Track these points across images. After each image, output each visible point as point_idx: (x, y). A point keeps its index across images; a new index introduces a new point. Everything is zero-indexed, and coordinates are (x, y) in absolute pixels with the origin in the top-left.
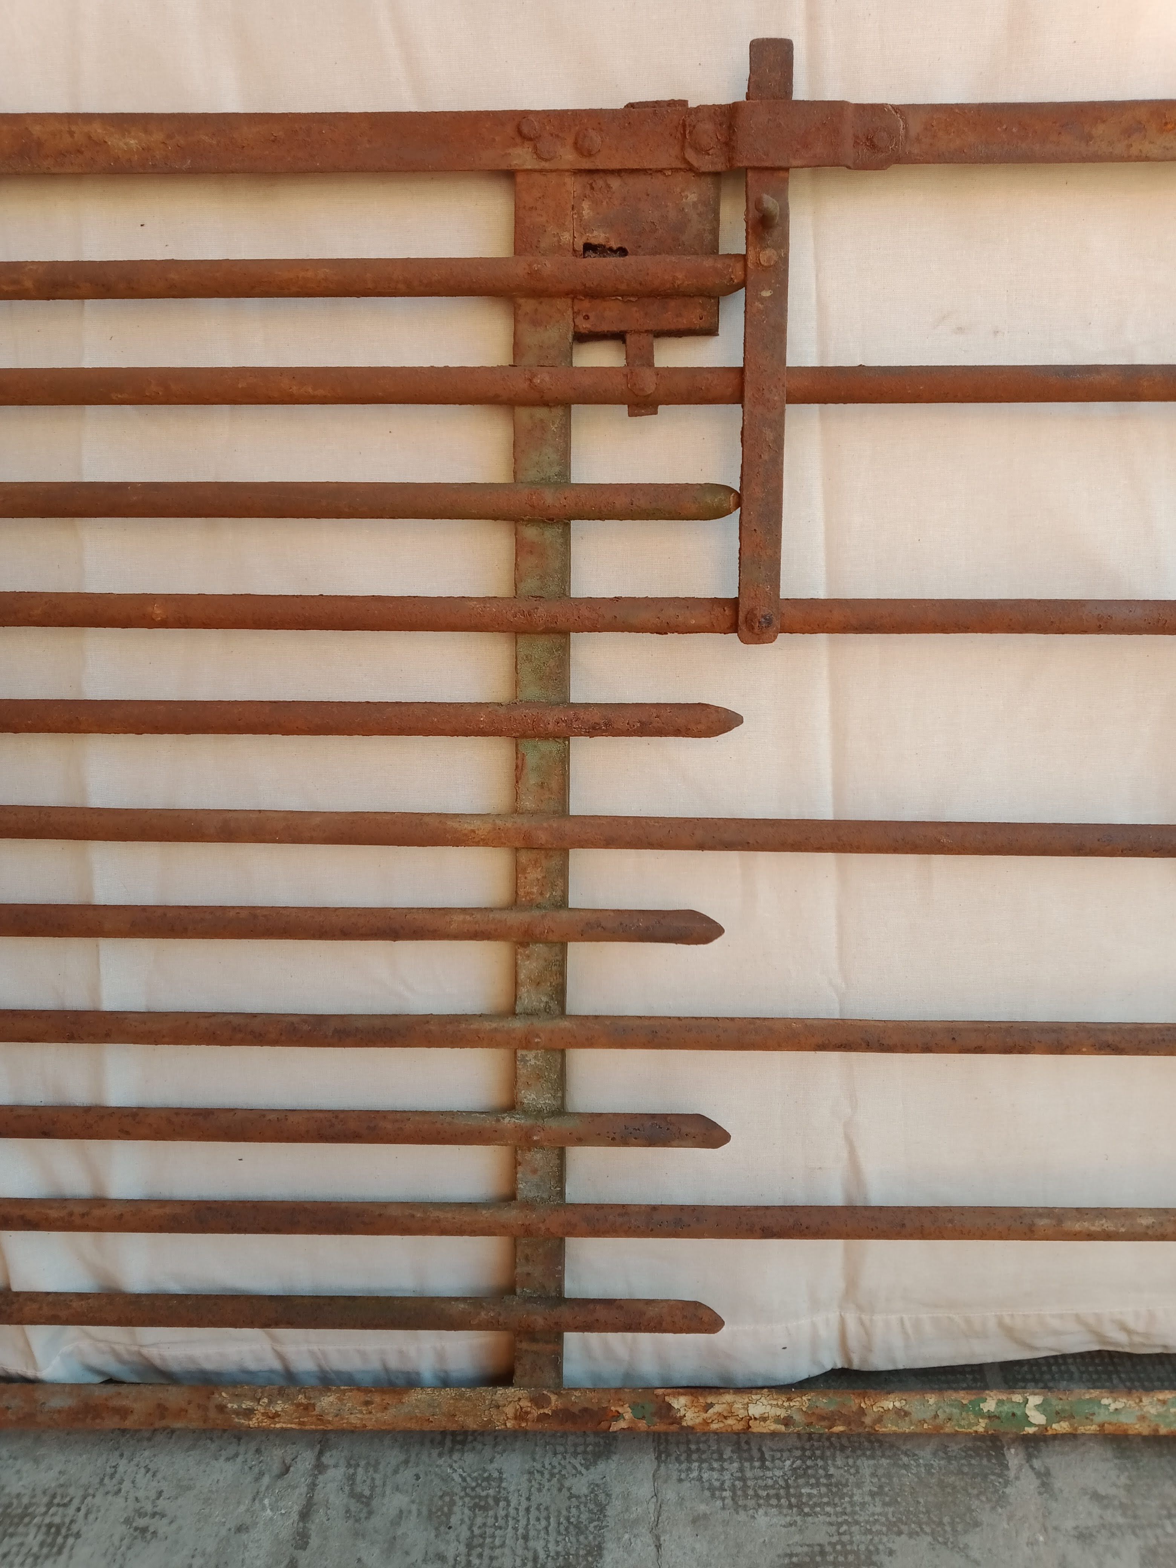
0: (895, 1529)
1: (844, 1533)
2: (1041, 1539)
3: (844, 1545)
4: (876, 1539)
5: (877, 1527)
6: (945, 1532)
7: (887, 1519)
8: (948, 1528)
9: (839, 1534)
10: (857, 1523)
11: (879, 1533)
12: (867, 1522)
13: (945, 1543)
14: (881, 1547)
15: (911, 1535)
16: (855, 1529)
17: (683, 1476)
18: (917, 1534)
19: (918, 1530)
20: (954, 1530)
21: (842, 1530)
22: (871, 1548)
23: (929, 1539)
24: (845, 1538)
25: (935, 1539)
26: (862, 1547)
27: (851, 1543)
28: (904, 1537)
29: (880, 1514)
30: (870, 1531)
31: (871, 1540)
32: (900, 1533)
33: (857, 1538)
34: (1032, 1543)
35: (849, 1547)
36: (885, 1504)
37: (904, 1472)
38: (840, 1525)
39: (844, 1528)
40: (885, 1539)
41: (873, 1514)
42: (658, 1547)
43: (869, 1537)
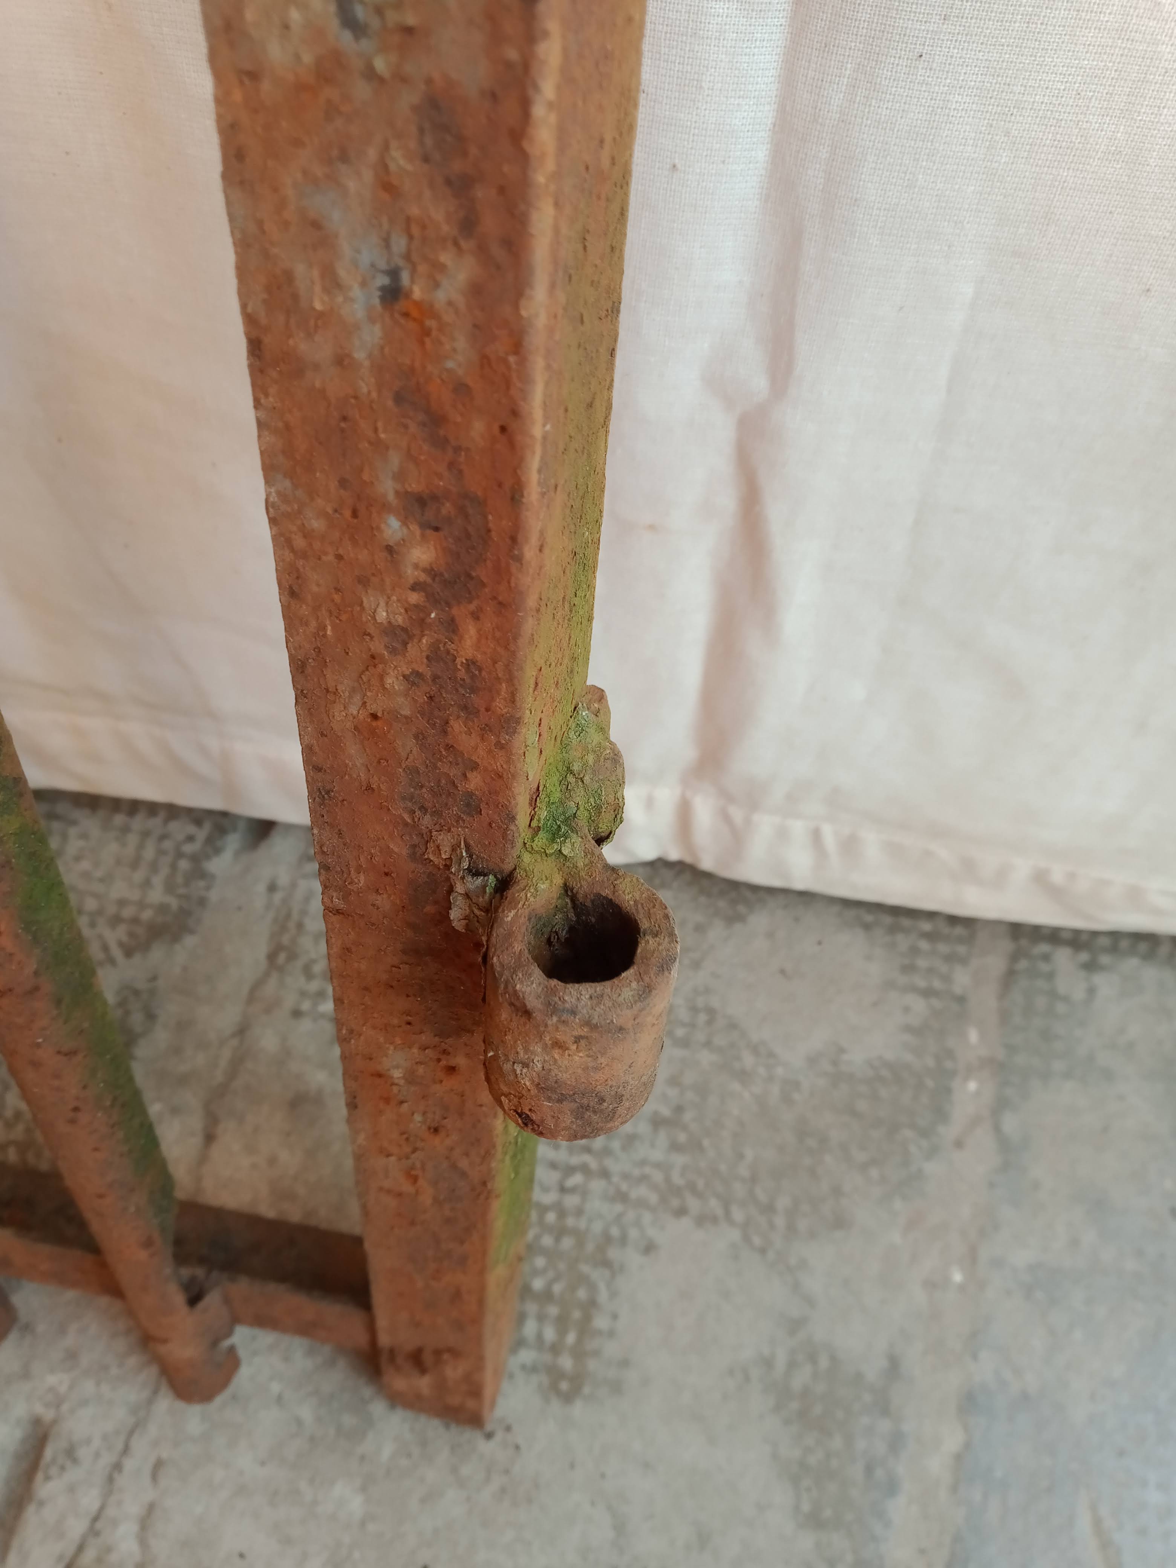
0: (675, 1203)
1: (573, 1190)
2: (958, 1277)
3: (562, 1213)
4: (631, 1215)
5: (641, 1192)
6: (772, 1226)
7: (668, 1180)
8: (780, 1221)
9: (563, 1190)
10: (605, 1174)
11: (642, 1203)
12: (626, 1176)
13: (763, 1251)
14: (633, 1233)
15: (701, 1220)
16: (597, 1185)
17: (306, 1006)
18: (715, 1220)
19: (719, 1212)
20: (791, 1228)
21: (571, 1182)
22: (615, 1232)
23: (735, 1235)
24: (571, 1201)
25: (746, 1238)
26: (597, 1227)
27: (579, 1212)
28: (686, 1222)
29: (658, 1165)
30: (623, 1197)
31: (620, 1216)
32: (681, 1212)
33: (596, 1204)
34: (931, 1285)
35: (570, 1221)
36: (675, 1147)
37: (736, 1086)
38: (570, 1170)
39: (577, 1179)
40: (647, 1217)
41: (643, 1163)
42: (209, 1138)
43: (619, 1208)
